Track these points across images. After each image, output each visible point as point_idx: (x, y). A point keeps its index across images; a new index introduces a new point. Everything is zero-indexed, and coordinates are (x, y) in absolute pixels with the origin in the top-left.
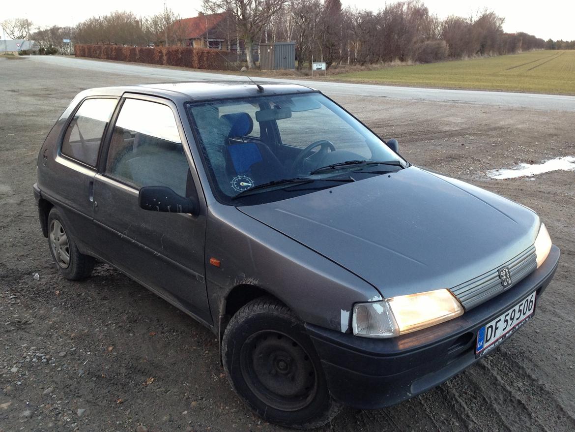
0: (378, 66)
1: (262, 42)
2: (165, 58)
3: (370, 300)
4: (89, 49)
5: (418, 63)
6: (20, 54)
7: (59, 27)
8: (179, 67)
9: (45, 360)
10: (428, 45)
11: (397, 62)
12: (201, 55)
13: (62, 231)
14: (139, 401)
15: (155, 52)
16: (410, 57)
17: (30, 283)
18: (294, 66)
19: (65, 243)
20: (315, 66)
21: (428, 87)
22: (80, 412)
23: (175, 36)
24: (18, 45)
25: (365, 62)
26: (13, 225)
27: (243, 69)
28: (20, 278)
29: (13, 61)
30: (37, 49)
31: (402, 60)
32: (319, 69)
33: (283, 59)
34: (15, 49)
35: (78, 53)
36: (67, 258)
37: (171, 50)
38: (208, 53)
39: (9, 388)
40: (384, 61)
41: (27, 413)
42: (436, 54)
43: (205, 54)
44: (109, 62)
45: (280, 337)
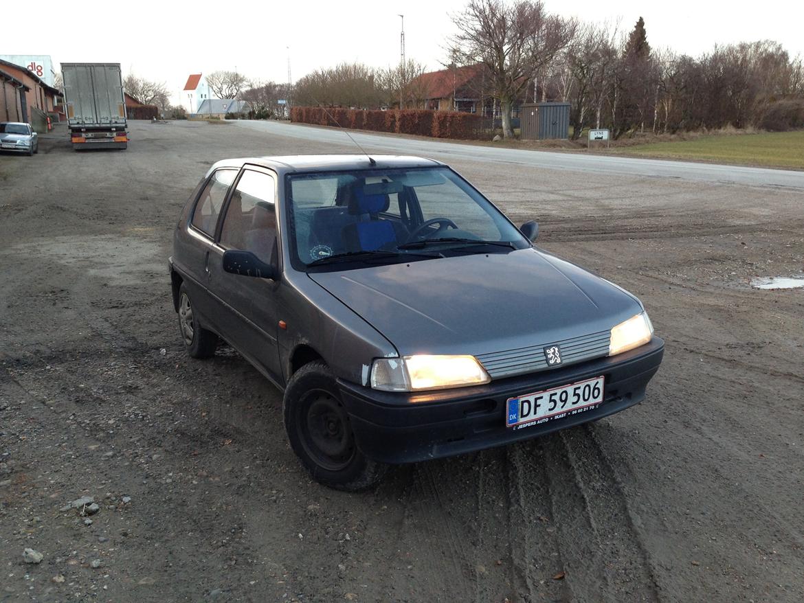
0: (698, 134)
1: (528, 102)
2: (398, 124)
3: (386, 356)
4: (308, 112)
5: (763, 131)
6: (226, 118)
7: (276, 84)
8: (414, 135)
9: (141, 417)
10: (780, 105)
11: (730, 129)
12: (444, 119)
13: (189, 306)
14: (211, 455)
15: (387, 116)
16: (752, 122)
17: (155, 357)
18: (566, 133)
19: (189, 318)
20: (593, 135)
21: (754, 166)
22: (155, 457)
23: (412, 96)
24: (225, 106)
25: (678, 128)
26: (157, 303)
27: (497, 138)
28: (147, 352)
29: (216, 125)
30: (246, 112)
31: (738, 125)
32: (599, 138)
33: (551, 125)
34: (221, 111)
35: (294, 116)
36: (191, 332)
37: (405, 114)
38: (453, 116)
39: (102, 434)
40: (709, 127)
41: (110, 453)
42: (795, 119)
43: (448, 119)
44: (330, 129)
45: (329, 397)
